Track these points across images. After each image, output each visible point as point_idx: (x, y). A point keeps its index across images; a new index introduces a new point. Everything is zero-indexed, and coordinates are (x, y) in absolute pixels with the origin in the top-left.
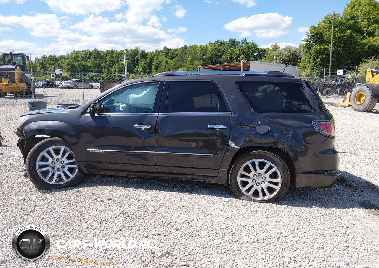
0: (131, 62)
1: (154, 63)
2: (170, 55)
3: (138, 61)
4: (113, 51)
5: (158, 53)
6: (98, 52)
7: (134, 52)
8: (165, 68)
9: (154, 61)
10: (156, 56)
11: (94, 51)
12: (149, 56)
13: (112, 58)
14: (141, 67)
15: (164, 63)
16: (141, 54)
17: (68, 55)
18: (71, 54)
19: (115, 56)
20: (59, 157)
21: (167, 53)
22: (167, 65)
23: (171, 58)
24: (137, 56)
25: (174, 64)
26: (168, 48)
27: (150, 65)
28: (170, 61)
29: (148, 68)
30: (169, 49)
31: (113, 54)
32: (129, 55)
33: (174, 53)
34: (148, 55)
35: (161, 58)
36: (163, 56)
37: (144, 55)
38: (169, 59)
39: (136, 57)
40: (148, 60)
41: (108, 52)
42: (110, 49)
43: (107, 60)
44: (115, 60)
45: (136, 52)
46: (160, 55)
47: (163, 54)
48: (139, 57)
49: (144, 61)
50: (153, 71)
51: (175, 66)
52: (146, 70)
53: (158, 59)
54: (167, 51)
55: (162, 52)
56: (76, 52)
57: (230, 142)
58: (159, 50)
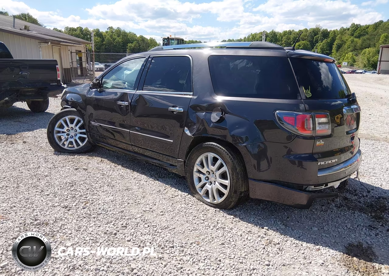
0: (309, 42)
1: (335, 43)
2: (357, 33)
3: (317, 42)
4: (291, 32)
5: (343, 31)
6: (275, 33)
7: (313, 32)
8: (349, 48)
9: (336, 40)
10: (339, 35)
11: (271, 33)
12: (331, 36)
13: (289, 39)
14: (319, 48)
15: (348, 43)
16: (322, 33)
17: (245, 38)
18: (248, 37)
19: (292, 36)
20: (73, 126)
21: (354, 31)
22: (352, 45)
23: (359, 37)
24: (317, 36)
25: (361, 43)
26: (357, 24)
27: (330, 45)
28: (356, 40)
29: (329, 48)
30: (358, 26)
31: (291, 34)
32: (308, 35)
33: (364, 30)
34: (330, 34)
35: (346, 37)
36: (348, 34)
37: (326, 34)
38: (356, 37)
39: (315, 37)
40: (329, 40)
41: (285, 33)
42: (288, 30)
43: (283, 42)
44: (291, 42)
45: (316, 31)
46: (345, 33)
47: (349, 32)
48: (318, 37)
49: (324, 41)
50: (333, 52)
51: (362, 45)
52: (325, 51)
53: (342, 38)
54: (356, 28)
55: (348, 29)
56: (253, 35)
57: (186, 128)
58: (345, 27)
